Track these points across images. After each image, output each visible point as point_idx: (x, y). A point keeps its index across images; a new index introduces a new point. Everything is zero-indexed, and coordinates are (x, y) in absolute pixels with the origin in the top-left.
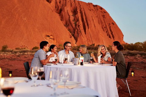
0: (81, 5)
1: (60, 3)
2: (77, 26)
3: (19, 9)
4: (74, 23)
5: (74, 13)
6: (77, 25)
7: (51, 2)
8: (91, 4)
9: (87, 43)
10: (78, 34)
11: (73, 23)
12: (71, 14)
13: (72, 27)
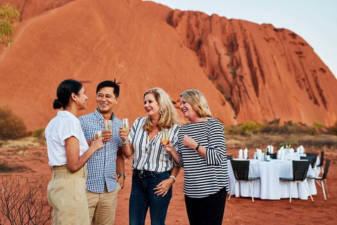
0: (245, 30)
1: (197, 26)
2: (238, 78)
3: (109, 44)
4: (230, 73)
5: (230, 49)
6: (236, 76)
7: (177, 25)
8: (271, 25)
9: (261, 117)
10: (240, 96)
11: (228, 71)
12: (223, 51)
13: (227, 81)
